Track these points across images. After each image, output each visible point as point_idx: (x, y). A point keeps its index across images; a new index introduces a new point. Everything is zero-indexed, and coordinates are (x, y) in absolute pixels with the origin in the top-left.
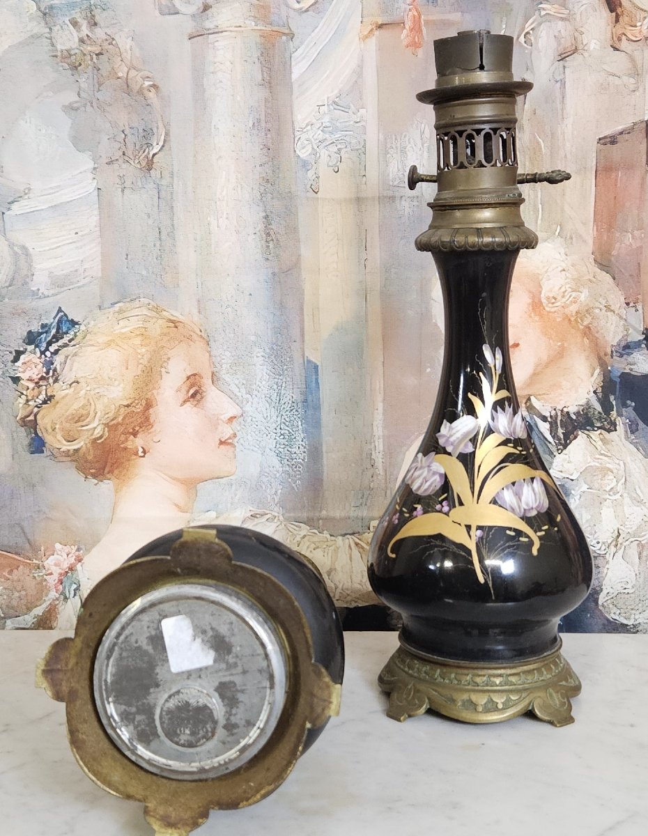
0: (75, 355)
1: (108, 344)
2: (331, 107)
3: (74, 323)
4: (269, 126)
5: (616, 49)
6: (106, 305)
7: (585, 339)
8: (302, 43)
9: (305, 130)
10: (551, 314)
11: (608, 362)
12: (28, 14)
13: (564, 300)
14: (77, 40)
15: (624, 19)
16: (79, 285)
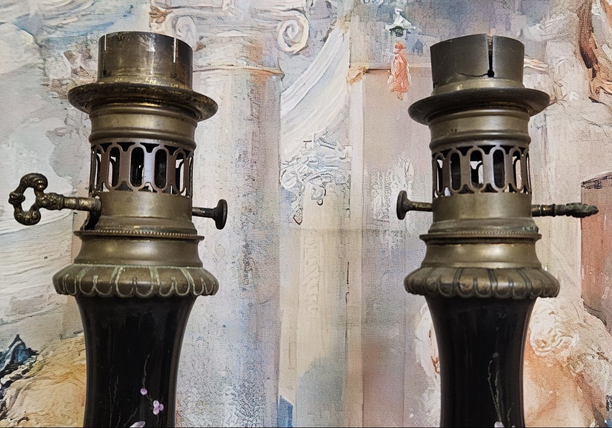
0: (28, 388)
1: (65, 377)
2: (318, 143)
3: (31, 353)
4: (255, 158)
5: (594, 101)
6: (68, 335)
7: (578, 388)
8: (291, 83)
9: (290, 164)
10: (541, 359)
11: (603, 414)
12: (24, 46)
13: (554, 344)
14: (70, 71)
15: (601, 75)
16: (42, 311)
